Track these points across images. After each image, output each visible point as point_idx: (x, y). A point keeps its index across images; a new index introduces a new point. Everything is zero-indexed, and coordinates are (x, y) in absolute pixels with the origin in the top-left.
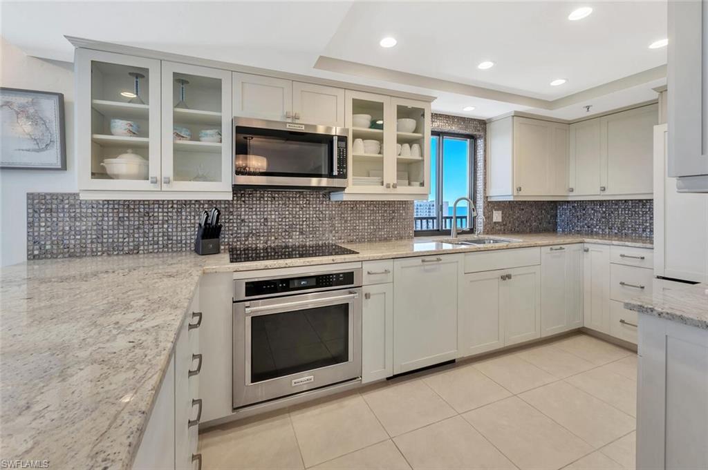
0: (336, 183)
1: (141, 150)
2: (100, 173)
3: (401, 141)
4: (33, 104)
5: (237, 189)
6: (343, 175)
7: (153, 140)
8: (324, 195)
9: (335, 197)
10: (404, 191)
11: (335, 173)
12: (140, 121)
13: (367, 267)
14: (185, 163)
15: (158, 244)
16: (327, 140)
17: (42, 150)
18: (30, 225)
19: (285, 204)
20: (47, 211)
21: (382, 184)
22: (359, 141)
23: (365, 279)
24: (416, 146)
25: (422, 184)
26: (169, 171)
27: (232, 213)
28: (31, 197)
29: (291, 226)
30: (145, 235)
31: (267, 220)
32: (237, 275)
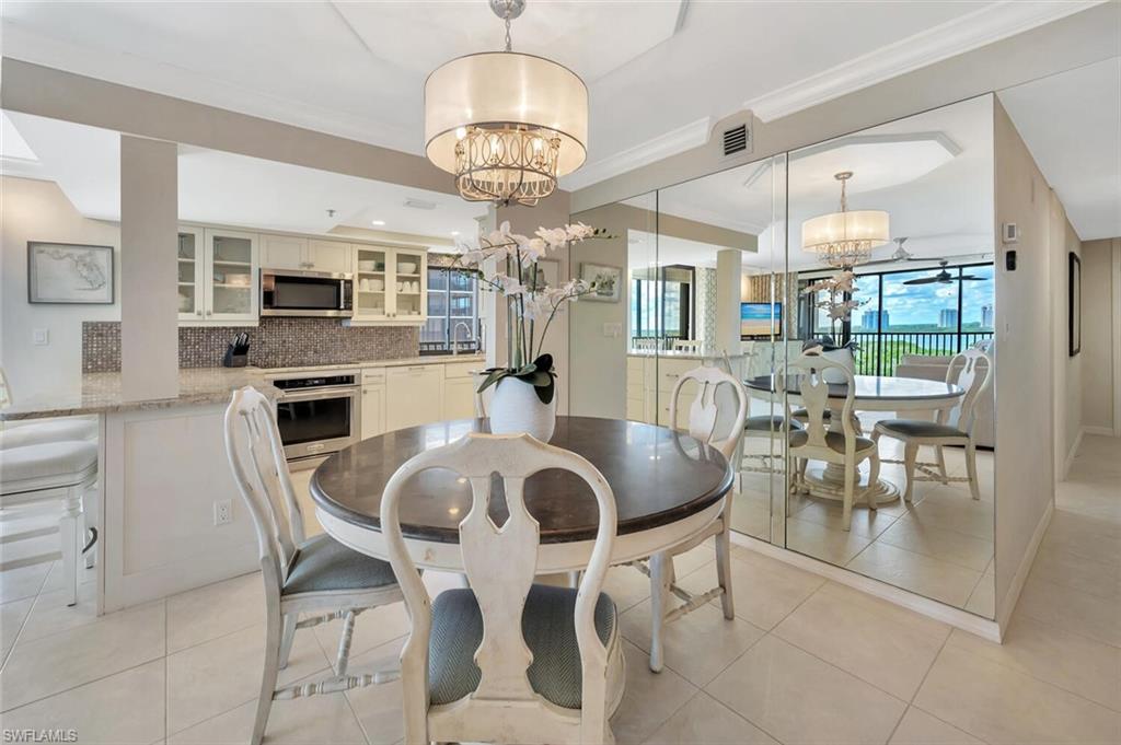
0: (343, 313)
1: (188, 292)
3: (401, 279)
4: (90, 254)
5: (263, 319)
6: (350, 308)
7: (198, 284)
8: (336, 322)
9: (345, 324)
10: (405, 319)
11: (342, 307)
13: (365, 372)
14: (222, 299)
15: (190, 360)
16: (336, 283)
17: (96, 289)
18: (85, 346)
20: (98, 335)
21: (384, 313)
22: (365, 281)
23: (364, 381)
24: (415, 284)
25: (419, 313)
26: (209, 306)
28: (85, 325)
29: (306, 347)
31: (285, 342)
32: (267, 376)
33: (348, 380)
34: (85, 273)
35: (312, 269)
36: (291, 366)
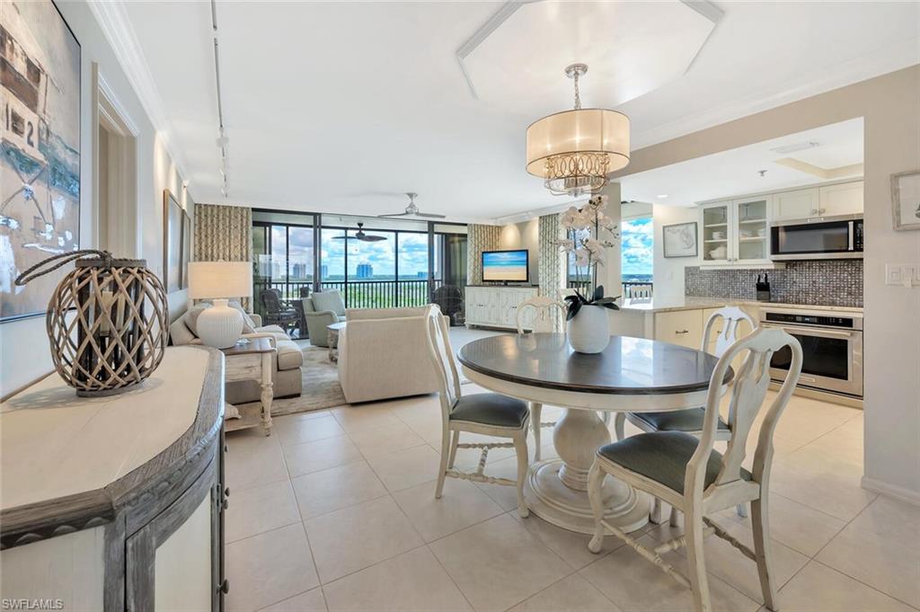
1: (725, 245)
2: (708, 257)
4: (687, 228)
6: (861, 250)
7: (729, 240)
11: (851, 248)
12: (723, 230)
14: (746, 250)
16: (844, 224)
17: (690, 247)
18: (686, 280)
19: (833, 271)
20: (690, 274)
26: (737, 256)
27: (786, 277)
28: (686, 268)
30: (733, 288)
31: (814, 282)
32: (762, 308)
33: (847, 323)
34: (685, 239)
35: (823, 215)
36: (822, 305)
